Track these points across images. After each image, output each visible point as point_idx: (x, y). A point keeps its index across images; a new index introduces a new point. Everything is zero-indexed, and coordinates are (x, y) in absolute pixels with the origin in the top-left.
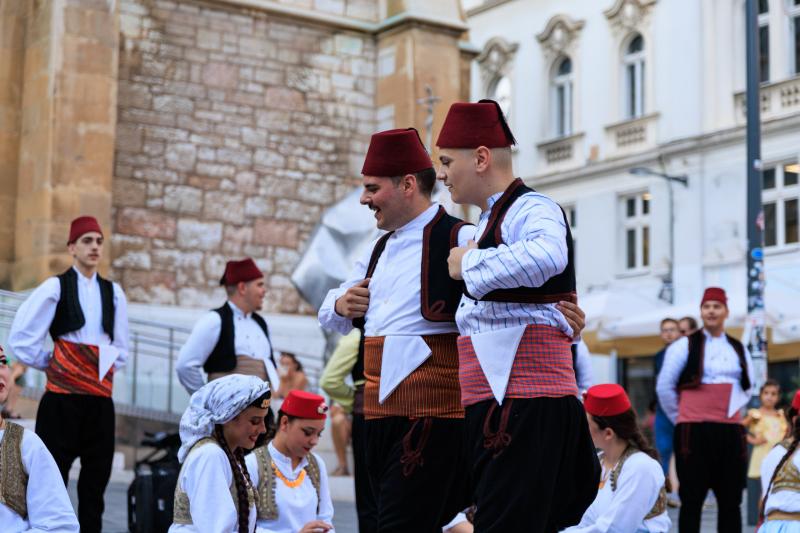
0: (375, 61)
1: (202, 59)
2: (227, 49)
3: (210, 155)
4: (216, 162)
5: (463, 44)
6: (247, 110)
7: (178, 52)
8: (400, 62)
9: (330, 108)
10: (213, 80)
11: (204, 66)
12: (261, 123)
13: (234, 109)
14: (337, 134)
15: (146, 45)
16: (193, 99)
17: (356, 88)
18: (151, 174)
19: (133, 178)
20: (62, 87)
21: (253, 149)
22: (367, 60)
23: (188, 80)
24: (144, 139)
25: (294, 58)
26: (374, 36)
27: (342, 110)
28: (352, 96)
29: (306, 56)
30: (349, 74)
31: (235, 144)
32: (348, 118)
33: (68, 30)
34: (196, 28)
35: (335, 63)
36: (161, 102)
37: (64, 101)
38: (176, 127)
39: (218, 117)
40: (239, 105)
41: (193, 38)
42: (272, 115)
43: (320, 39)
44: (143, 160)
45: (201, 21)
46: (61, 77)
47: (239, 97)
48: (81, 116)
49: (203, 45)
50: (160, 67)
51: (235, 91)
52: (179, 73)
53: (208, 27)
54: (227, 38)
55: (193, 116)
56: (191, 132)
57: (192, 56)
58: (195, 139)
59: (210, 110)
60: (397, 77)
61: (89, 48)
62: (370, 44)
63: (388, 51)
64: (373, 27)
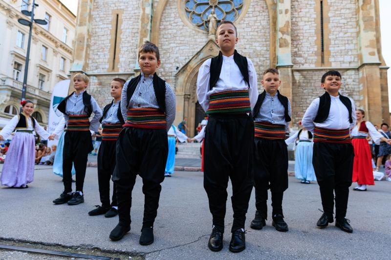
1: (314, 81)
5: (380, 67)
7: (308, 81)
8: (363, 74)
9: (347, 87)
11: (315, 83)
14: (349, 92)
15: (301, 81)
16: (312, 90)
17: (353, 81)
18: (303, 105)
19: (300, 106)
22: (356, 75)
23: (311, 86)
24: (302, 99)
26: (358, 69)
27: (350, 86)
28: (352, 83)
30: (351, 78)
32: (352, 88)
34: (312, 76)
35: (348, 77)
36: (305, 91)
38: (309, 95)
39: (318, 92)
41: (312, 78)
44: (302, 103)
45: (313, 74)
50: (305, 84)
52: (309, 85)
53: (315, 75)
55: (312, 93)
56: (312, 96)
57: (311, 81)
58: (313, 97)
60: (363, 77)
61: (285, 83)
62: (357, 71)
63: (361, 72)
64: (357, 67)
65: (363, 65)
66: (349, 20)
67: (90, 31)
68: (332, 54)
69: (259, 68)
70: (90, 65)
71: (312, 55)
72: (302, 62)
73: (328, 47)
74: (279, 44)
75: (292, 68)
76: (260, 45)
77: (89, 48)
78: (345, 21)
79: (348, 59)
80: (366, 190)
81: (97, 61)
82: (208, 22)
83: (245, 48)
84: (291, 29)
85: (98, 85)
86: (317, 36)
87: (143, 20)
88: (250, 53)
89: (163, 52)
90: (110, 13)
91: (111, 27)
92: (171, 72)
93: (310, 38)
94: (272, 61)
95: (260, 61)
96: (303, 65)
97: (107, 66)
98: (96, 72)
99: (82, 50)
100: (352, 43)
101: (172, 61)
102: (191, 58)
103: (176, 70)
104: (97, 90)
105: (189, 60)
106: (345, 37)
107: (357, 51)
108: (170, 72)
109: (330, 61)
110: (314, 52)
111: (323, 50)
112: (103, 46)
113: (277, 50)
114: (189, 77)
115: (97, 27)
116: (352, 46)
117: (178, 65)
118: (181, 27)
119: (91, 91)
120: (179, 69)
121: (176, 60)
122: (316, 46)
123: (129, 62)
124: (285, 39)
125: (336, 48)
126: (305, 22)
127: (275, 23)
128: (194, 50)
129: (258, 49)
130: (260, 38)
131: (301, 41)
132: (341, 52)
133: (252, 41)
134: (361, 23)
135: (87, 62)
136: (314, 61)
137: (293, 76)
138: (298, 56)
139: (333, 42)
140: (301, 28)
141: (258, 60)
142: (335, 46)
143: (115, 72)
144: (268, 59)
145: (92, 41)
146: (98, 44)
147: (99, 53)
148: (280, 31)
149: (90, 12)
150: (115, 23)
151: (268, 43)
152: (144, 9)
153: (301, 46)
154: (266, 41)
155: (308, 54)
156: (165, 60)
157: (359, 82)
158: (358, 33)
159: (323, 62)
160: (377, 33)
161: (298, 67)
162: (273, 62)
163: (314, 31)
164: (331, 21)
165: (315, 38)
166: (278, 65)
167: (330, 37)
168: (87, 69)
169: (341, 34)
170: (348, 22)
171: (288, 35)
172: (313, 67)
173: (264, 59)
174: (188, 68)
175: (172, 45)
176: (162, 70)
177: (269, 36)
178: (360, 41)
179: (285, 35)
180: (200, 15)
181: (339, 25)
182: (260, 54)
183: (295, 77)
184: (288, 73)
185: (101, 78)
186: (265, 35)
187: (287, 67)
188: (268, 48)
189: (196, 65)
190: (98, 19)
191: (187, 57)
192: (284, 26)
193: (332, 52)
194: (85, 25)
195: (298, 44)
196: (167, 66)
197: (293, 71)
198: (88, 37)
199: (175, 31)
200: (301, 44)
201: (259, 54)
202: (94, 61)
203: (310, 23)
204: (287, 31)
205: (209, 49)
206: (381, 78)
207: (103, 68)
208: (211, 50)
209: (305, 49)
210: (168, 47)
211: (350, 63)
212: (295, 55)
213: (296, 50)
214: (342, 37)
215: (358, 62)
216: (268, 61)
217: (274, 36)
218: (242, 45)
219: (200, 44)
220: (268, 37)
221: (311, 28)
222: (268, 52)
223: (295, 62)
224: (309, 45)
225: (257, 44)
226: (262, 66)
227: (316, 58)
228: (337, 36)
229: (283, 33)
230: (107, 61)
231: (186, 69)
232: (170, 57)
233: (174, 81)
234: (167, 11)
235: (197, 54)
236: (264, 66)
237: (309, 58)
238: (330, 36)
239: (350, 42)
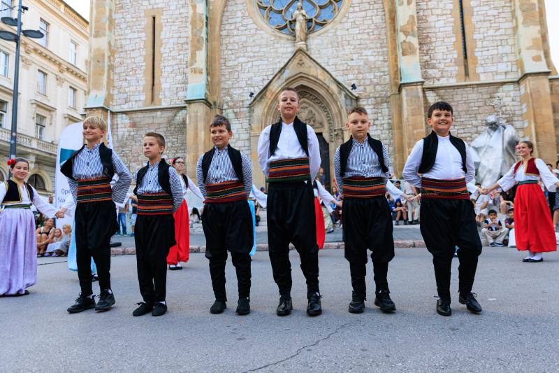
0: (519, 90)
1: (456, 104)
2: (464, 99)
3: (462, 131)
4: (464, 133)
5: (550, 77)
6: (473, 116)
8: (526, 89)
9: (504, 109)
10: (460, 109)
11: (456, 106)
12: (479, 118)
13: (469, 116)
14: (507, 116)
17: (513, 100)
20: (408, 121)
21: (477, 127)
22: (516, 90)
25: (489, 96)
26: (518, 82)
27: (508, 108)
28: (511, 103)
29: (492, 95)
30: (510, 96)
31: (470, 126)
32: (511, 110)
33: (408, 106)
34: (453, 95)
35: (504, 94)
37: (409, 125)
39: (464, 120)
40: (470, 115)
41: (453, 98)
42: (482, 115)
43: (497, 88)
45: (454, 93)
46: (407, 119)
47: (470, 112)
48: (415, 128)
49: (456, 100)
51: (468, 111)
53: (457, 94)
54: (464, 96)
56: (455, 126)
59: (460, 118)
60: (526, 94)
61: (415, 109)
62: (516, 85)
63: (522, 86)
64: (517, 80)
65: (525, 76)
66: (501, 10)
67: (113, 44)
68: (479, 62)
69: (375, 87)
70: (115, 97)
71: (451, 64)
72: (437, 76)
73: (473, 52)
74: (401, 51)
75: (422, 85)
76: (374, 54)
77: (113, 71)
78: (495, 12)
79: (502, 67)
80: (541, 260)
81: (127, 90)
82: (293, 22)
83: (352, 60)
84: (418, 28)
85: (130, 127)
86: (456, 36)
87: (193, 23)
88: (360, 66)
89: (227, 70)
90: (142, 14)
91: (146, 36)
92: (243, 101)
93: (446, 40)
94: (393, 77)
95: (375, 76)
96: (439, 80)
97: (143, 98)
98: (126, 108)
99: (101, 74)
100: (507, 44)
101: (243, 84)
102: (271, 78)
103: (249, 98)
104: (129, 135)
105: (268, 81)
106: (495, 36)
107: (516, 56)
108: (240, 101)
109: (477, 72)
110: (453, 61)
111: (466, 57)
112: (134, 66)
113: (398, 59)
114: (270, 107)
115: (122, 37)
116: (507, 49)
117: (252, 90)
118: (253, 32)
119: (120, 138)
120: (255, 96)
121: (249, 82)
122: (455, 52)
123: (177, 88)
124: (410, 43)
125: (485, 53)
126: (438, 15)
127: (393, 19)
128: (275, 67)
129: (372, 59)
130: (372, 43)
131: (434, 44)
132: (492, 59)
133: (361, 49)
134: (519, 13)
135: (111, 92)
136: (454, 73)
137: (425, 97)
138: (431, 66)
139: (479, 44)
140: (432, 24)
141: (372, 77)
142: (483, 49)
143: (155, 105)
144: (387, 73)
145: (117, 60)
146: (125, 65)
147: (128, 78)
148: (401, 31)
149: (110, 16)
150: (151, 30)
151: (385, 49)
152: (194, 7)
153: (434, 52)
154: (381, 47)
155: (445, 63)
156: (233, 84)
157: (521, 102)
158: (515, 29)
159: (467, 74)
160: (541, 28)
161: (431, 83)
162: (395, 78)
163: (451, 28)
164: (475, 13)
165: (454, 40)
166: (403, 82)
167: (476, 36)
168: (111, 103)
169: (491, 32)
170: (499, 13)
171: (413, 36)
172: (453, 82)
173: (382, 74)
174: (268, 93)
175: (241, 60)
176: (228, 98)
177: (386, 39)
178: (518, 40)
179: (409, 37)
180: (280, 12)
181: (486, 18)
182: (375, 67)
183: (428, 98)
184: (418, 93)
185: (134, 115)
186: (379, 38)
187: (416, 84)
188: (386, 57)
189: (280, 89)
190: (123, 26)
191: (266, 77)
192: (408, 24)
193: (479, 58)
194: (104, 35)
195: (429, 49)
196: (235, 92)
197: (424, 90)
198: (109, 54)
199: (244, 38)
200: (434, 49)
201: (373, 66)
202: (121, 90)
203: (444, 17)
204: (412, 30)
205: (298, 64)
206: (552, 94)
207: (136, 101)
208: (301, 65)
209: (440, 56)
210: (236, 63)
211: (506, 73)
212: (426, 65)
213: (427, 58)
214: (493, 36)
215: (517, 71)
216: (387, 77)
217: (394, 40)
218: (347, 55)
219: (284, 56)
220: (385, 41)
221: (447, 25)
222: (386, 64)
223: (426, 77)
224: (446, 50)
225: (369, 52)
226: (377, 84)
227: (457, 69)
228: (485, 35)
229: (406, 34)
230: (141, 89)
231: (265, 94)
232: (238, 78)
233: (247, 115)
234: (230, 8)
235: (280, 71)
236: (381, 85)
237: (446, 69)
238: (474, 36)
239: (504, 43)
